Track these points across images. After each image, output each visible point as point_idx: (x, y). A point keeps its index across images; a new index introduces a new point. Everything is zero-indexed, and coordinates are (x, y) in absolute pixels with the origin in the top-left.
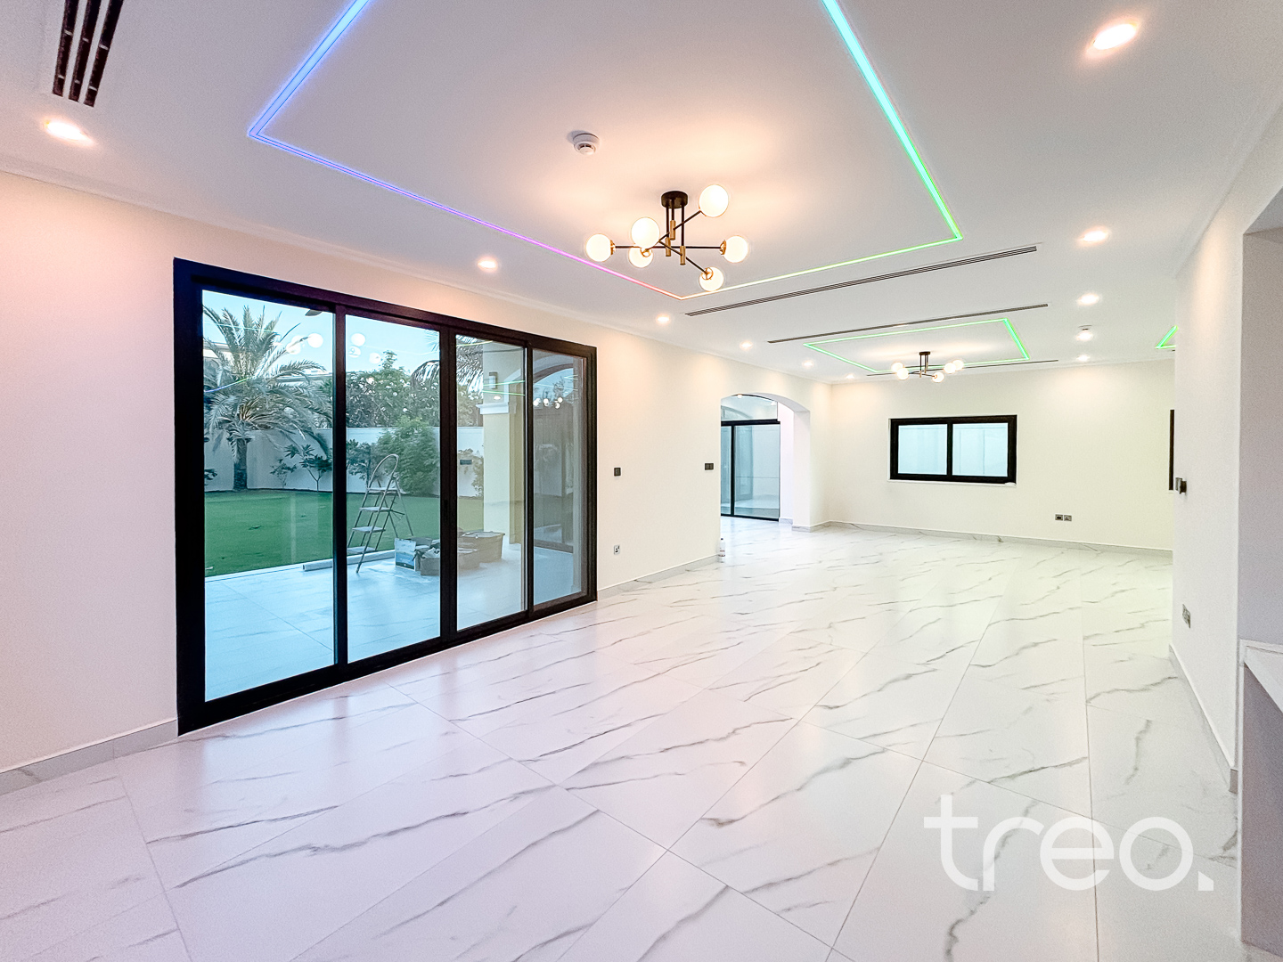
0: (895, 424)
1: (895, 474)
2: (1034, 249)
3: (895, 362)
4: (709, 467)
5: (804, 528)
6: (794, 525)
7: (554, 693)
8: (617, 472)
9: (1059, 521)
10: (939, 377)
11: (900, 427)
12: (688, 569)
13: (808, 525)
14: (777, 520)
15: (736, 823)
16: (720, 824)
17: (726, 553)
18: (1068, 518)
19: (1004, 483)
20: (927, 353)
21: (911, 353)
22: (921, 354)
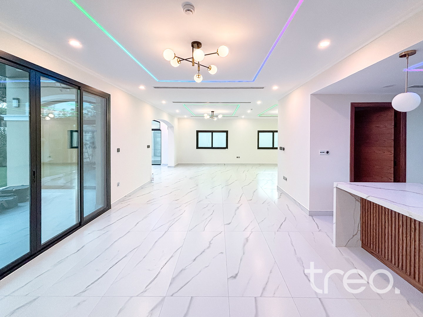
0: (198, 132)
1: (198, 147)
2: (263, 88)
3: (205, 113)
4: (148, 147)
5: (172, 166)
6: (168, 166)
7: (126, 256)
8: (118, 150)
9: (237, 158)
10: (215, 119)
11: (199, 133)
12: (142, 188)
13: (174, 165)
14: (160, 165)
15: (238, 274)
16: (235, 277)
17: (154, 179)
18: (239, 157)
19: (225, 149)
20: (213, 112)
21: (209, 111)
22: (212, 112)
